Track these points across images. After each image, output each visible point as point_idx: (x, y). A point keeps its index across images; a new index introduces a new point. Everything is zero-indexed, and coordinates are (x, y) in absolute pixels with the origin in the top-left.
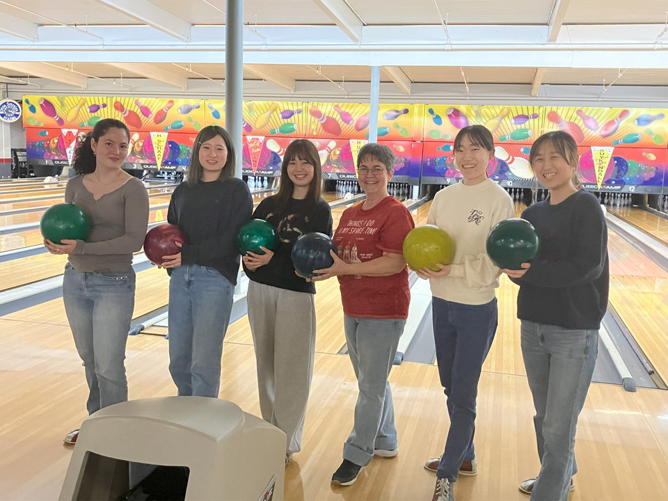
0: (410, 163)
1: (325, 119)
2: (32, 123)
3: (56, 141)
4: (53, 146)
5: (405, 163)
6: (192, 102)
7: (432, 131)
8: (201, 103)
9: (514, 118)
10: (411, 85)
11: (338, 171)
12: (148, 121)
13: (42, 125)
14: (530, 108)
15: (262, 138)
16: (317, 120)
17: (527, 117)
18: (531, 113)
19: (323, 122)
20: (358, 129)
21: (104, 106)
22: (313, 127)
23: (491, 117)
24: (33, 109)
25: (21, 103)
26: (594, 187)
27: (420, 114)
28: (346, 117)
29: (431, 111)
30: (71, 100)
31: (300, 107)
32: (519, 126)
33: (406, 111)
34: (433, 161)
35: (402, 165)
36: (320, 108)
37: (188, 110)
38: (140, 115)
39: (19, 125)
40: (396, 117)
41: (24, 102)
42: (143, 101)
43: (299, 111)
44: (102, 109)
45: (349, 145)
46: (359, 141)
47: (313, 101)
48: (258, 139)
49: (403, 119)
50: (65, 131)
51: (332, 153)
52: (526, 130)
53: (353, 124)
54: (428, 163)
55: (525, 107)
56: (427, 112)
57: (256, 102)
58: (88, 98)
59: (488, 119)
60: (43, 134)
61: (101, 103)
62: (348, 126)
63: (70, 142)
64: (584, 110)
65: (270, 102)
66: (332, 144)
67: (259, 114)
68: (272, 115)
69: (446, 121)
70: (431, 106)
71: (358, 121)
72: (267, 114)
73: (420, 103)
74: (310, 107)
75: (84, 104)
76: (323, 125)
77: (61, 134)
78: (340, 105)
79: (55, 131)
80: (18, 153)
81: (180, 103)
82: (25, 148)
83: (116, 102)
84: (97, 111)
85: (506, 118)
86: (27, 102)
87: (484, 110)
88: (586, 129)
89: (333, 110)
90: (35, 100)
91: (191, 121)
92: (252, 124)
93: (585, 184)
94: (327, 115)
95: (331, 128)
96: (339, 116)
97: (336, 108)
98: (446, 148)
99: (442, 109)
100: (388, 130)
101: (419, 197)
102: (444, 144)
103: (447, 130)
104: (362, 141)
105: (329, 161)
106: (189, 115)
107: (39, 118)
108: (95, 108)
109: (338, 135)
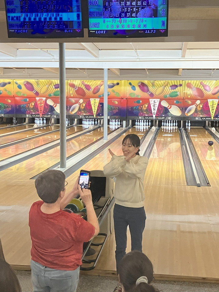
0: (121, 109)
1: (77, 88)
5: (118, 110)
6: (7, 81)
7: (131, 93)
8: (11, 81)
9: (171, 86)
10: (120, 71)
11: (85, 114)
14: (178, 81)
15: (44, 99)
16: (73, 89)
17: (176, 86)
18: (178, 84)
19: (75, 90)
20: (94, 93)
22: (71, 92)
23: (160, 86)
26: (210, 119)
27: (125, 85)
28: (88, 87)
29: (130, 84)
32: (173, 90)
33: (118, 84)
34: (132, 108)
36: (74, 83)
37: (4, 85)
40: (113, 86)
46: (95, 99)
47: (71, 80)
48: (42, 99)
49: (116, 88)
52: (177, 92)
53: (92, 90)
54: (130, 109)
55: (175, 81)
56: (128, 83)
57: (41, 80)
59: (158, 87)
62: (89, 91)
64: (203, 82)
65: (48, 80)
66: (81, 101)
67: (42, 86)
68: (49, 87)
69: (137, 88)
70: (130, 81)
71: (95, 89)
72: (47, 86)
73: (124, 80)
74: (69, 82)
81: (1, 81)
85: (167, 87)
87: (156, 83)
88: (205, 91)
89: (81, 84)
91: (6, 90)
92: (39, 91)
93: (206, 118)
94: (78, 86)
95: (80, 93)
96: (84, 87)
97: (83, 83)
98: (138, 102)
99: (135, 82)
100: (109, 93)
101: (126, 127)
102: (137, 100)
103: (138, 93)
104: (97, 99)
105: (80, 110)
106: (5, 87)
109: (84, 96)
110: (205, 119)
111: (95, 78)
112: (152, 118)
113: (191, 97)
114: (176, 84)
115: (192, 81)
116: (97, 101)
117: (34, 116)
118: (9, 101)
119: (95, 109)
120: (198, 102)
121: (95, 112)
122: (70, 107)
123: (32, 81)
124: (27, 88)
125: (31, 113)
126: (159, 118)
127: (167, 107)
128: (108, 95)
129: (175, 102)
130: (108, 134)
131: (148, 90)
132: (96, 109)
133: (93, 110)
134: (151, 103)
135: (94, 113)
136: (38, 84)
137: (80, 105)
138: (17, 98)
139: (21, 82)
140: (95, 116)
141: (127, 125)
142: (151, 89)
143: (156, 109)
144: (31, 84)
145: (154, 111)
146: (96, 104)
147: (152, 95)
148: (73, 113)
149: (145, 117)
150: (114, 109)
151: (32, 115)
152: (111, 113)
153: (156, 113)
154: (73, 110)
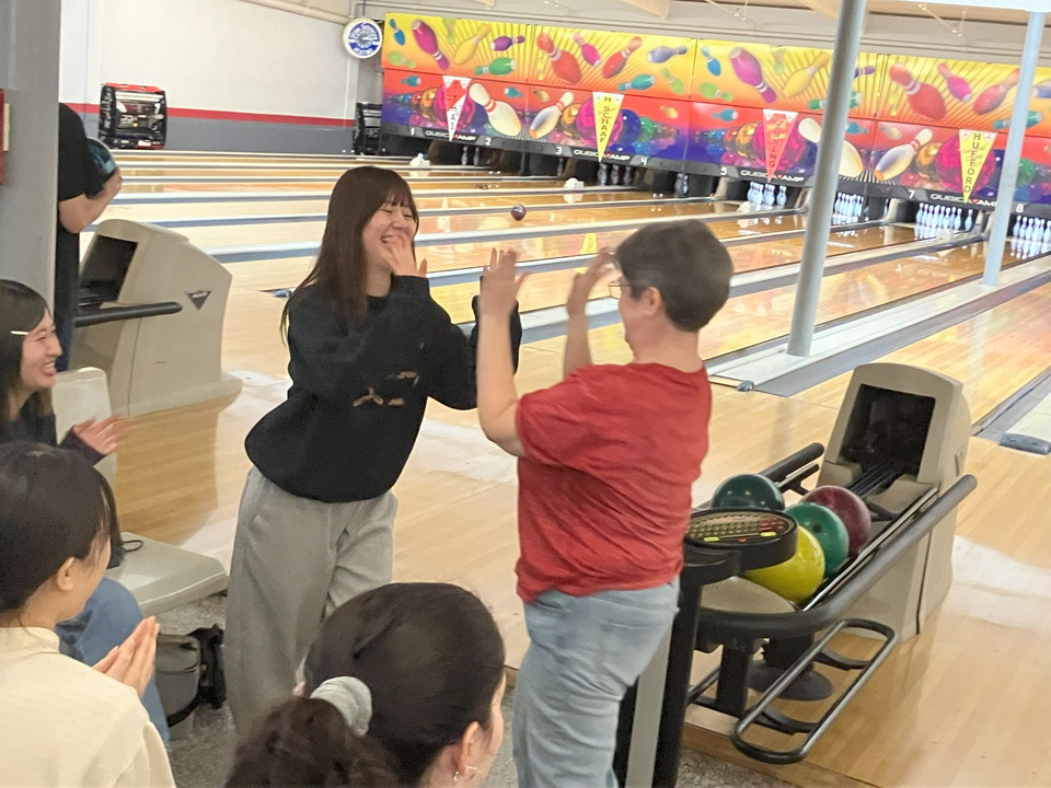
1: (918, 88)
2: (396, 62)
3: (432, 96)
4: (426, 104)
6: (674, 42)
8: (689, 43)
11: (929, 186)
12: (592, 72)
13: (412, 66)
15: (791, 116)
16: (901, 89)
19: (913, 92)
20: (980, 109)
21: (521, 40)
22: (893, 100)
24: (400, 37)
25: (382, 25)
28: (959, 87)
30: (464, 26)
31: (872, 63)
36: (909, 67)
37: (665, 56)
38: (580, 60)
39: (373, 65)
41: (387, 24)
42: (587, 35)
43: (870, 71)
44: (515, 46)
45: (957, 138)
46: (978, 133)
47: (899, 54)
48: (784, 116)
50: (448, 80)
51: (922, 152)
53: (971, 100)
57: (791, 49)
58: (494, 24)
60: (412, 83)
61: (515, 36)
62: (961, 103)
63: (456, 99)
65: (817, 51)
66: (925, 135)
67: (793, 70)
68: (817, 75)
71: (982, 97)
72: (808, 71)
74: (892, 62)
75: (486, 36)
76: (913, 100)
77: (442, 84)
78: (951, 63)
79: (433, 79)
80: (366, 112)
81: (652, 42)
82: (378, 101)
83: (541, 35)
84: (506, 48)
86: (393, 24)
89: (935, 71)
90: (407, 22)
91: (668, 76)
92: (777, 88)
94: (921, 80)
95: (927, 106)
96: (945, 85)
97: (942, 68)
100: (1037, 117)
104: (985, 134)
105: (913, 167)
106: (667, 64)
107: (409, 54)
108: (504, 43)
109: (939, 120)
116: (987, 140)
117: (748, 173)
118: (674, 114)
119: (970, 172)
121: (969, 180)
122: (879, 156)
123: (761, 51)
124: (741, 74)
125: (737, 163)
128: (1031, 124)
130: (1004, 268)
132: (978, 169)
133: (965, 175)
135: (964, 184)
136: (778, 60)
137: (918, 150)
138: (699, 106)
139: (722, 50)
140: (966, 196)
144: (755, 61)
146: (979, 153)
148: (888, 176)
150: (1046, 178)
151: (740, 169)
152: (1033, 192)
154: (886, 168)
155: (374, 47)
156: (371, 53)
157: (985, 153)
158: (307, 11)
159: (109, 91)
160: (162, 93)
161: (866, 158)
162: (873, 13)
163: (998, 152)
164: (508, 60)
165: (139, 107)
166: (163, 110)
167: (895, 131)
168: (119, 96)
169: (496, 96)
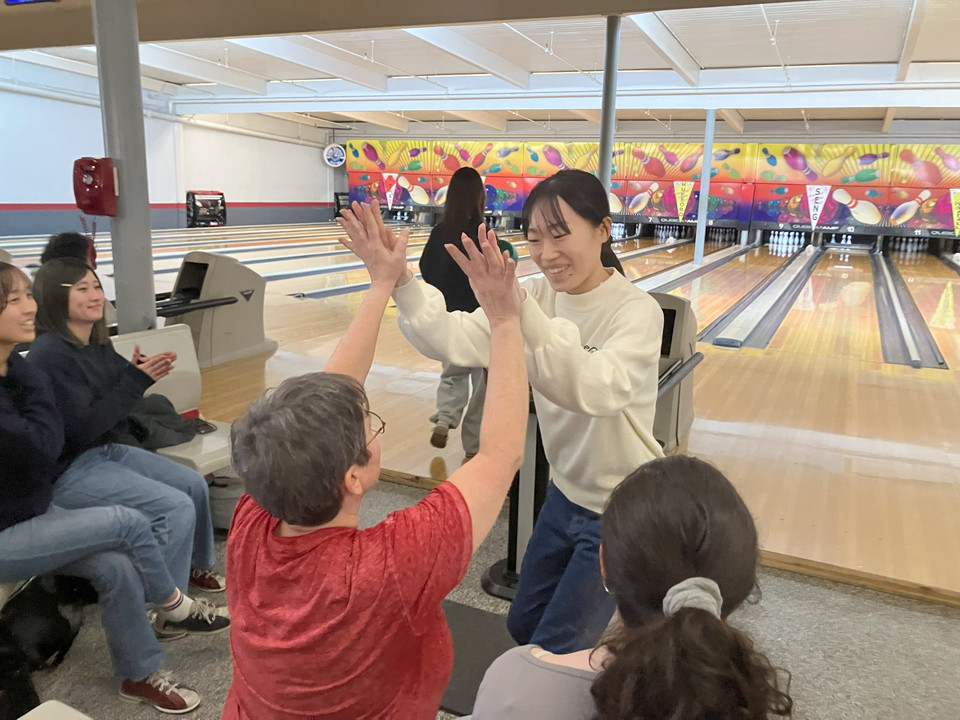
0: (739, 206)
1: (648, 160)
2: (355, 168)
3: (377, 185)
4: (374, 190)
5: (734, 207)
6: (511, 145)
7: (766, 172)
8: (520, 145)
9: (861, 158)
10: (743, 123)
11: (659, 215)
13: (364, 169)
14: (880, 146)
16: (639, 161)
17: (874, 157)
18: (880, 152)
19: (646, 163)
20: (684, 170)
21: (425, 150)
23: (833, 157)
24: (356, 153)
25: (345, 147)
26: (950, 233)
27: (752, 154)
28: (671, 158)
29: (765, 151)
30: (392, 144)
31: (622, 148)
32: (865, 167)
33: (737, 151)
34: (765, 205)
35: (730, 208)
36: (643, 148)
37: (507, 153)
38: (460, 159)
39: (342, 170)
40: (726, 157)
41: (348, 147)
42: (461, 144)
43: (621, 152)
44: (422, 153)
46: (685, 183)
47: (636, 142)
49: (733, 159)
50: (385, 176)
51: (654, 196)
52: (874, 171)
53: (679, 165)
54: (760, 207)
55: (873, 146)
56: (760, 150)
57: (576, 144)
58: (409, 142)
59: (829, 159)
60: (365, 178)
61: (421, 147)
62: (673, 167)
63: (391, 186)
64: (944, 147)
65: (591, 143)
66: (655, 186)
67: (579, 155)
68: (592, 157)
69: (781, 161)
70: (765, 146)
71: (685, 162)
72: (587, 155)
73: (753, 142)
74: (632, 147)
75: (404, 149)
76: (647, 167)
77: (382, 179)
78: (665, 145)
79: (377, 176)
80: (340, 197)
81: (499, 145)
82: (347, 191)
83: (436, 147)
84: (416, 155)
85: (851, 158)
86: (351, 146)
87: (827, 149)
88: (945, 169)
89: (657, 150)
90: (359, 144)
91: (509, 164)
93: (941, 231)
94: (650, 156)
95: (654, 170)
96: (663, 157)
97: (661, 148)
98: (780, 191)
99: (777, 148)
100: (716, 171)
101: (748, 243)
102: (778, 186)
103: (782, 171)
104: (688, 183)
105: (650, 204)
106: (507, 158)
107: (362, 162)
108: (415, 152)
109: (662, 176)
110: (938, 233)
111: (688, 139)
112: (808, 227)
113: (908, 183)
114: (874, 152)
115: (916, 147)
116: (689, 186)
118: (514, 185)
119: (682, 206)
120: (925, 194)
121: (681, 209)
122: (630, 200)
123: (559, 145)
124: (549, 160)
126: (825, 228)
127: (845, 202)
128: (712, 175)
129: (867, 193)
130: (705, 255)
131: (805, 166)
132: (686, 203)
133: (679, 207)
134: (809, 194)
135: (679, 212)
136: (570, 150)
137: (652, 195)
138: (528, 180)
139: (538, 147)
140: (681, 218)
141: (751, 240)
142: (813, 163)
143: (821, 207)
144: (557, 152)
145: (815, 212)
146: (686, 194)
147: (813, 177)
148: (636, 211)
149: (792, 224)
150: (724, 205)
152: (717, 213)
153: (818, 216)
154: (635, 206)
155: (341, 160)
156: (340, 164)
157: (689, 194)
158: (302, 142)
159: (190, 195)
160: (221, 194)
161: (623, 202)
162: (620, 120)
163: (696, 192)
164: (419, 162)
165: (209, 204)
166: (223, 204)
167: (638, 185)
168: (197, 197)
169: (413, 183)
